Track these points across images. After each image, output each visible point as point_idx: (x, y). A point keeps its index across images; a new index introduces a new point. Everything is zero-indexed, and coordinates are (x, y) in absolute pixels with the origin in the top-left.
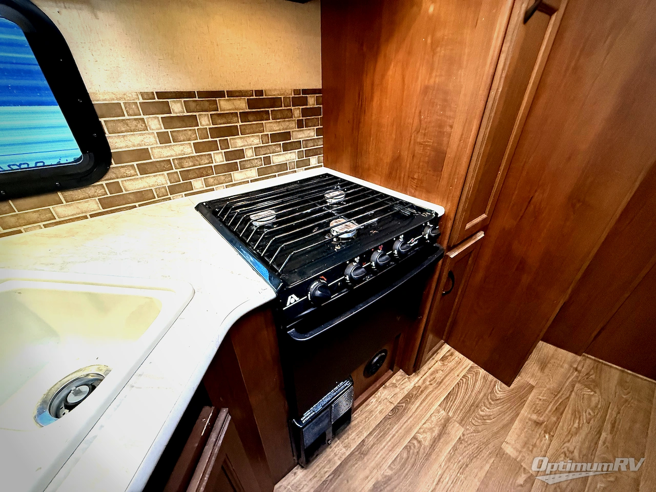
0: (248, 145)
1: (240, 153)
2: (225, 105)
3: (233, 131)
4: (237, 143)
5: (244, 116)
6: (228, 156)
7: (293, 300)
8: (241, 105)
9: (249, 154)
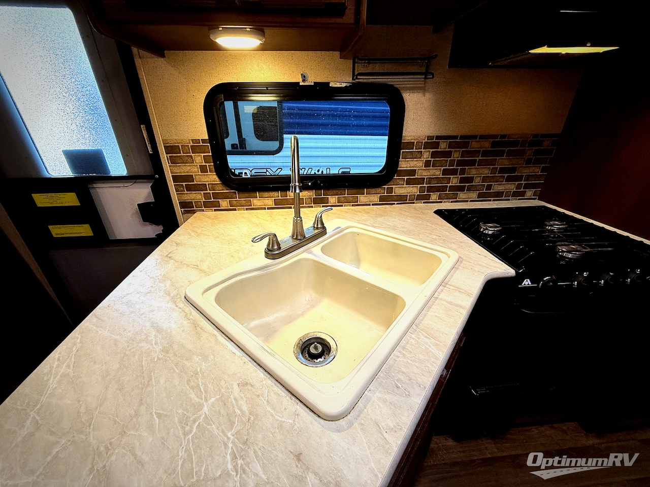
0: (479, 174)
1: (470, 180)
2: (474, 145)
3: (472, 163)
4: (473, 172)
5: (485, 153)
6: (462, 180)
7: (527, 282)
8: (486, 145)
9: (477, 181)
